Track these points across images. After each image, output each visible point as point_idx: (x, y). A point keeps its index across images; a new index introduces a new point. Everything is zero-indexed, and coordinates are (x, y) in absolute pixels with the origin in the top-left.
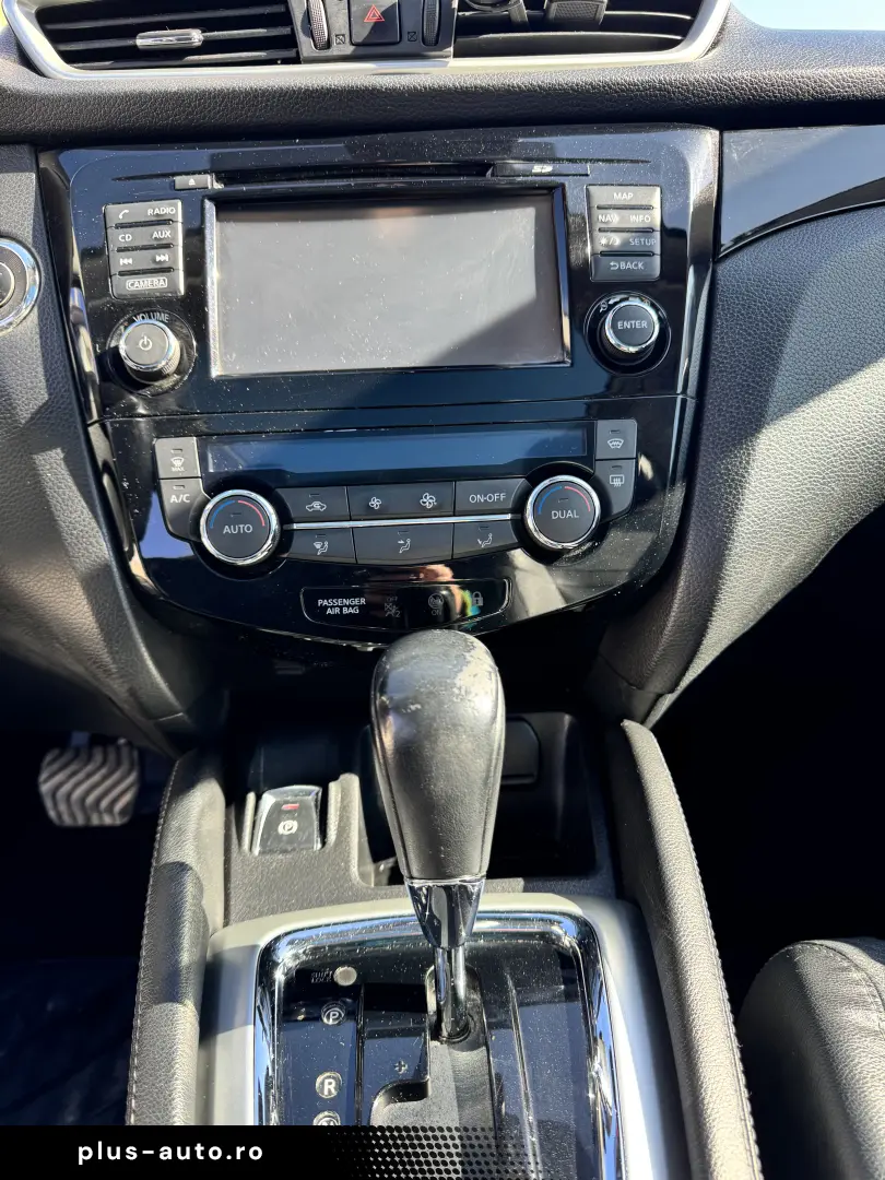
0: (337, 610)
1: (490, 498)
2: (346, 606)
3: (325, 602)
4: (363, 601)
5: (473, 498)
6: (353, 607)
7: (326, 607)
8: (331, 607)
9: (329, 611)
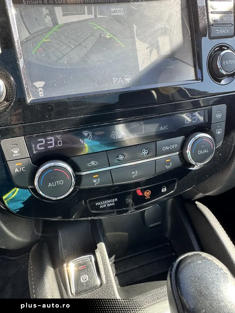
0: (105, 206)
1: (171, 147)
2: (109, 203)
3: (99, 204)
4: (116, 199)
5: (164, 149)
6: (112, 203)
7: (100, 205)
8: (102, 205)
9: (101, 207)
